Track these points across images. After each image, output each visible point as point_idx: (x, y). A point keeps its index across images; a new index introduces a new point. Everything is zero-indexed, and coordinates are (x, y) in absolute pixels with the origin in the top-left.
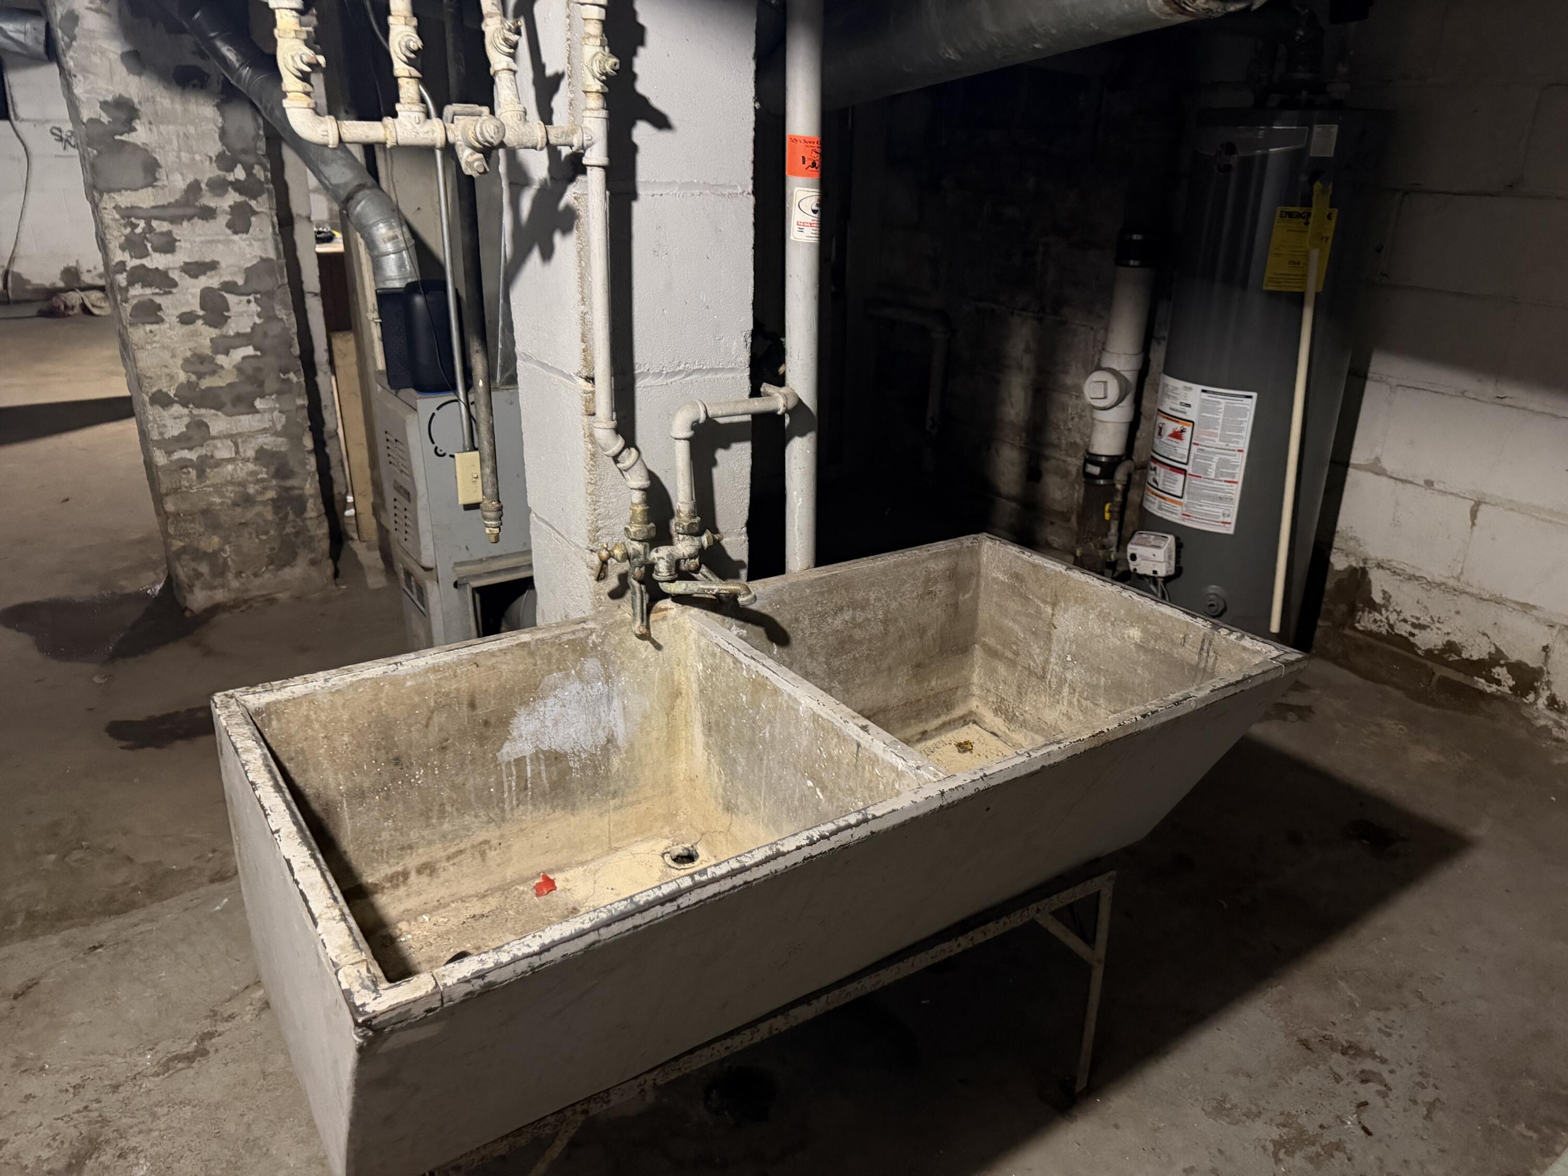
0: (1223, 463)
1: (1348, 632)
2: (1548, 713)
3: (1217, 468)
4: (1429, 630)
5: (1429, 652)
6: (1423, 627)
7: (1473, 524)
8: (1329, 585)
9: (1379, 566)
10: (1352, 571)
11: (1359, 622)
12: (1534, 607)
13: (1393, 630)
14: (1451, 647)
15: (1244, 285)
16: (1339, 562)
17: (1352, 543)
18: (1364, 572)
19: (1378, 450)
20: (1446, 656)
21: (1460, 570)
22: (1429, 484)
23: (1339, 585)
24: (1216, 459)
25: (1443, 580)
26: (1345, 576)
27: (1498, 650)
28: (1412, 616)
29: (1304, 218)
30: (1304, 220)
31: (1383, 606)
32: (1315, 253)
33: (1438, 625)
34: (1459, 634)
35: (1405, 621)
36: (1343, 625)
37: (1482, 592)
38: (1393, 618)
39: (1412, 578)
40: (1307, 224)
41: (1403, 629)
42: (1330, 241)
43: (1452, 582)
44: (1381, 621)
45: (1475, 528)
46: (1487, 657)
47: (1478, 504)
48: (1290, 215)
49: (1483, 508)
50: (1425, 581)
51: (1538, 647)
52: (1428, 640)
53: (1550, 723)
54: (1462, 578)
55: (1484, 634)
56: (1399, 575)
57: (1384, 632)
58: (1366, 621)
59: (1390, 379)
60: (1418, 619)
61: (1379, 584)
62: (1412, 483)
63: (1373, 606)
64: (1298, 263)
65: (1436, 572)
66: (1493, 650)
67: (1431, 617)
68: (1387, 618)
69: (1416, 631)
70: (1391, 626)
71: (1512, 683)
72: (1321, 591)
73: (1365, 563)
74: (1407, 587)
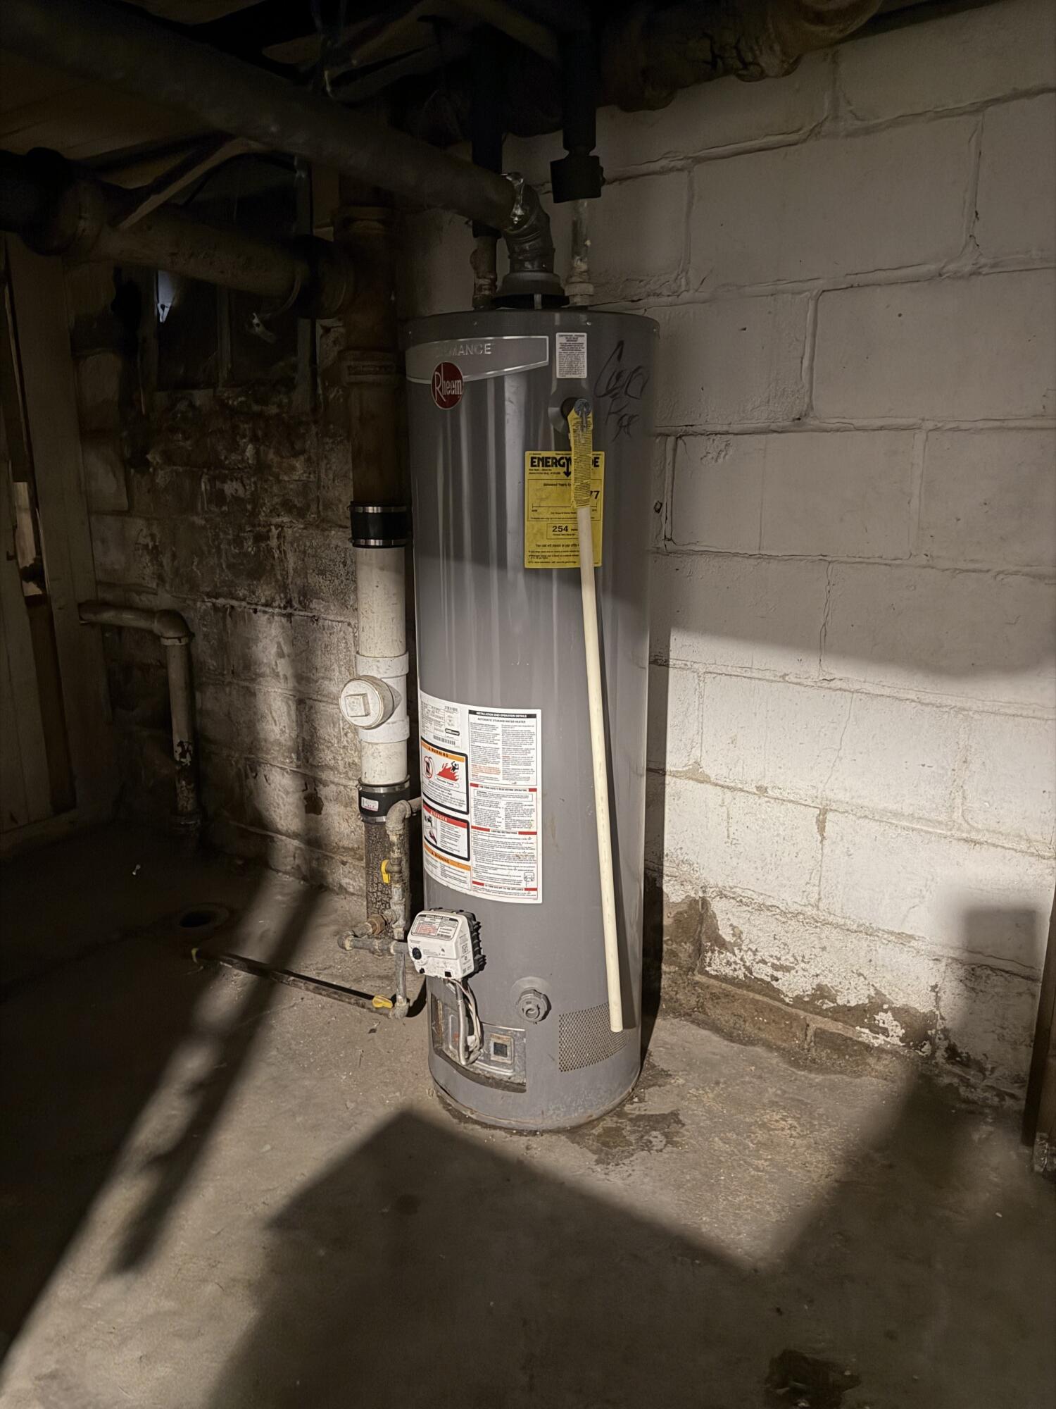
0: (513, 810)
1: (698, 977)
2: (949, 1067)
3: (507, 816)
4: (793, 972)
5: (798, 999)
6: (787, 969)
7: (823, 838)
8: (667, 921)
9: (721, 895)
10: (693, 902)
11: (710, 965)
12: (912, 937)
13: (751, 973)
14: (822, 992)
15: (502, 563)
16: (674, 893)
17: (685, 868)
18: (705, 902)
19: (696, 753)
20: (819, 1003)
21: (817, 896)
22: (762, 790)
23: (678, 920)
24: (503, 804)
25: (800, 909)
26: (685, 907)
27: (878, 992)
28: (772, 956)
29: (563, 466)
30: (565, 469)
31: (735, 944)
32: (584, 513)
33: (803, 965)
34: (831, 975)
35: (765, 962)
36: (691, 969)
37: (848, 922)
38: (749, 958)
39: (761, 908)
40: (568, 474)
41: (763, 972)
42: (601, 496)
43: (810, 911)
44: (735, 963)
45: (825, 842)
46: (867, 1001)
47: (824, 812)
48: (545, 462)
49: (830, 816)
50: (778, 911)
51: (925, 989)
52: (794, 985)
53: (956, 1080)
54: (821, 905)
55: (860, 975)
56: (746, 905)
57: (741, 977)
58: (718, 963)
59: (696, 666)
60: (779, 959)
61: (725, 917)
62: (741, 790)
63: (722, 944)
64: (566, 529)
65: (789, 899)
66: (873, 993)
67: (793, 956)
68: (742, 959)
69: (779, 974)
70: (748, 969)
71: (901, 1032)
72: (659, 928)
73: (704, 892)
74: (760, 919)
